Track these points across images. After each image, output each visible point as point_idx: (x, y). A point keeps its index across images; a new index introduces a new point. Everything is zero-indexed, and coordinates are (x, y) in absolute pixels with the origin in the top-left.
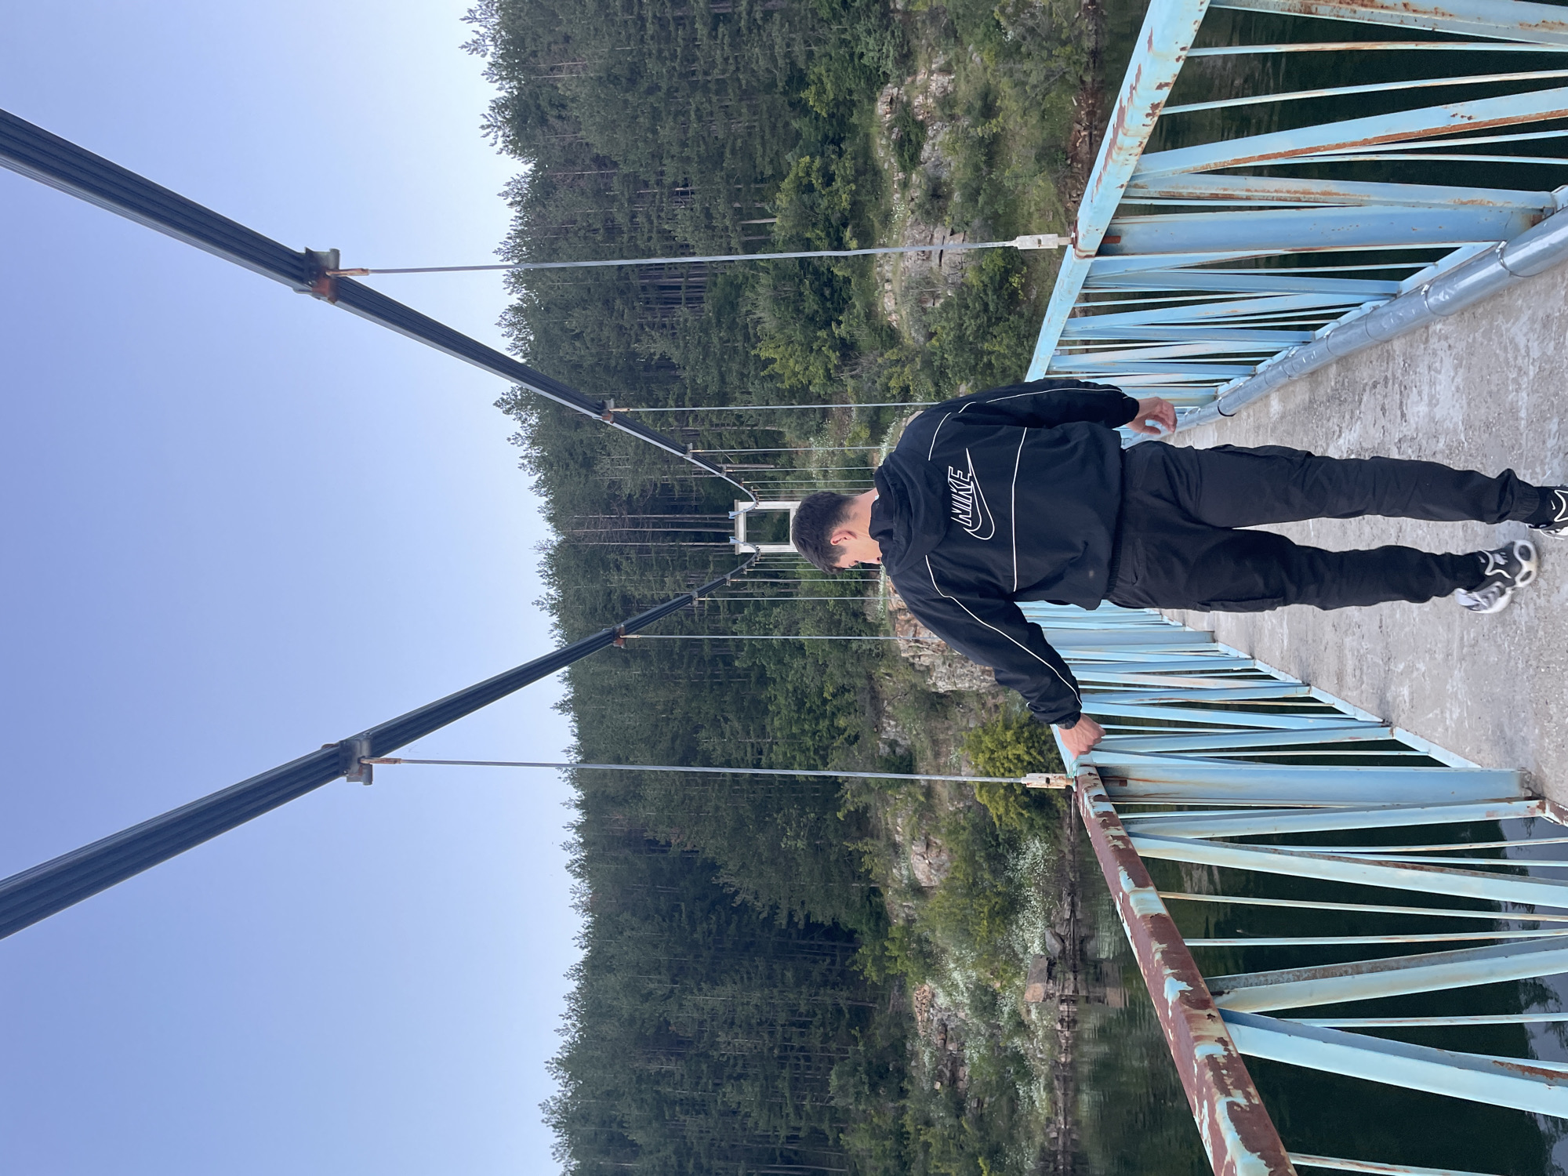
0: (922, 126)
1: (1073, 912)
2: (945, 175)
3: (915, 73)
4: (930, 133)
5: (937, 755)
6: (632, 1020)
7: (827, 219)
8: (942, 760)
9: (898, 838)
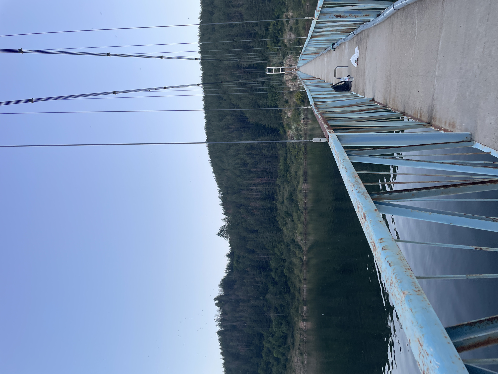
0: (289, 19)
1: (306, 113)
2: (292, 26)
3: (288, 12)
4: (290, 21)
5: (291, 99)
6: (246, 147)
7: (277, 30)
8: (292, 100)
9: (286, 112)
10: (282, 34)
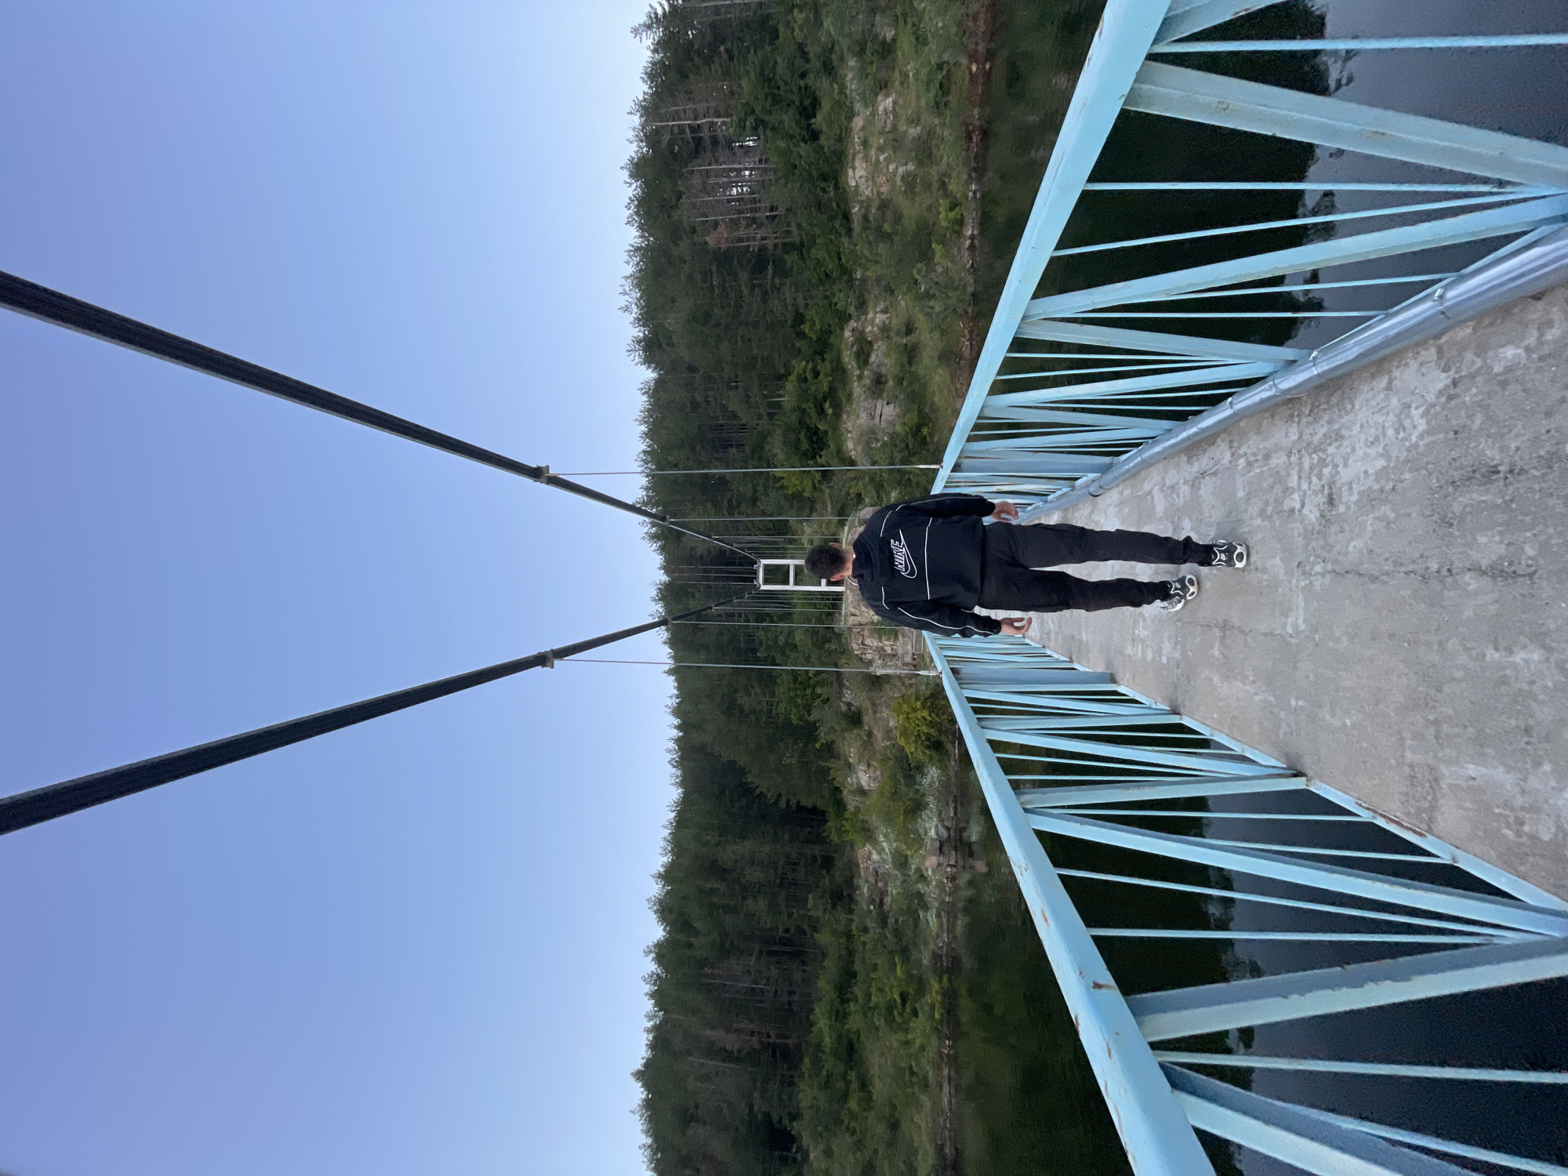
0: (871, 343)
1: (955, 813)
2: (883, 370)
3: (867, 314)
4: (875, 347)
5: (875, 712)
6: (697, 857)
8: (878, 715)
9: (851, 760)
10: (837, 416)
